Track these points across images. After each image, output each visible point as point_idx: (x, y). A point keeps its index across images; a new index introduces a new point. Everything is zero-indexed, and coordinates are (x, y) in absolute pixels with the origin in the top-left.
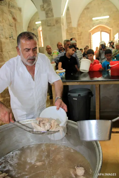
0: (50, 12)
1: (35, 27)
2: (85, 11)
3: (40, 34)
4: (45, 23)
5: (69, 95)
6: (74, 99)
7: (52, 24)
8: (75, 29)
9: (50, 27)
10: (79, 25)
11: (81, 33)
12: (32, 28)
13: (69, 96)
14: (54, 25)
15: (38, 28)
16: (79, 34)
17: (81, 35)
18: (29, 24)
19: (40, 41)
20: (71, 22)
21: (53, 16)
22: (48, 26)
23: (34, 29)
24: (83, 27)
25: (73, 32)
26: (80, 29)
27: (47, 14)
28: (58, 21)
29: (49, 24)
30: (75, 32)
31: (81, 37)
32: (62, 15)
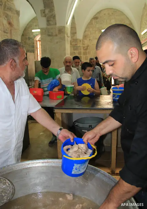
0: (52, 19)
1: (31, 36)
2: (93, 21)
3: (36, 45)
4: (45, 31)
5: (77, 125)
6: (83, 131)
7: (54, 34)
8: (80, 41)
9: (51, 37)
10: (85, 37)
11: (88, 46)
12: (27, 37)
13: (76, 127)
14: (56, 35)
15: (35, 37)
16: (85, 48)
17: (86, 49)
18: (23, 32)
19: (37, 53)
20: (76, 33)
21: (56, 24)
22: (49, 35)
23: (29, 38)
24: (90, 40)
25: (78, 45)
26: (86, 42)
27: (48, 21)
28: (61, 30)
29: (50, 34)
30: (80, 45)
31: (87, 51)
32: (67, 23)
